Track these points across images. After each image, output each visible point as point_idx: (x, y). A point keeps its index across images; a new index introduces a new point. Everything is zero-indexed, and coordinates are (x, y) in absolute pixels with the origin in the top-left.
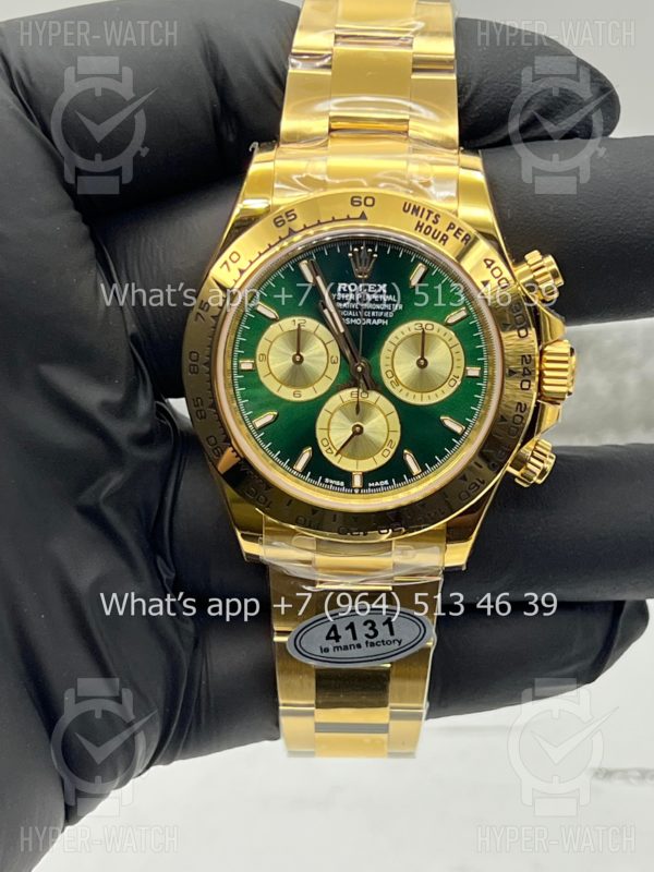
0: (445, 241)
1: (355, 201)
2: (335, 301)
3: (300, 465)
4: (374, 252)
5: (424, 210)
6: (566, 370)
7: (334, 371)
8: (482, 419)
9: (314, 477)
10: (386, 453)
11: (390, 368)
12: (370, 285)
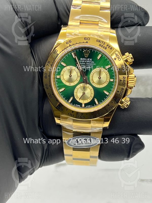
0: (106, 49)
1: (85, 39)
2: (79, 62)
3: (70, 101)
4: (89, 51)
5: (101, 41)
6: (133, 81)
7: (79, 79)
8: (113, 91)
9: (73, 104)
10: (90, 99)
11: (92, 79)
12: (88, 59)
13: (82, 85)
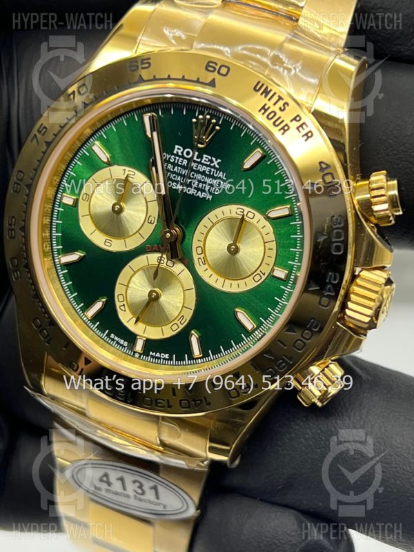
0: (286, 131)
1: (210, 66)
2: (164, 161)
3: (91, 312)
4: (217, 124)
5: (275, 94)
7: (148, 230)
9: (102, 328)
10: (175, 327)
11: (201, 244)
12: (205, 156)
13: (153, 258)
